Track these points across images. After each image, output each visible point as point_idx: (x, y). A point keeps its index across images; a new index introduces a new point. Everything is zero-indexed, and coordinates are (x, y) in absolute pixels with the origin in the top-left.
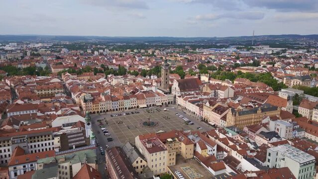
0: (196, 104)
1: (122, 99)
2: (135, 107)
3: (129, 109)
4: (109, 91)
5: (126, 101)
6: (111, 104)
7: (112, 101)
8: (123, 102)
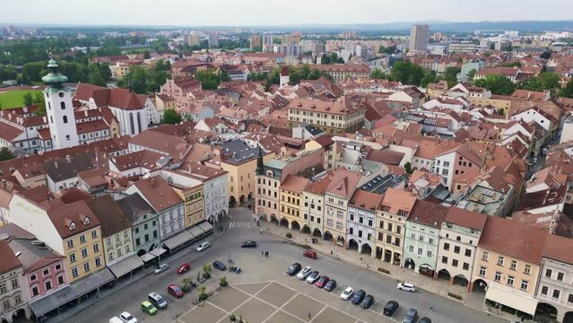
1: (400, 213)
2: (460, 280)
3: (427, 273)
4: (451, 157)
5: (412, 229)
6: (346, 216)
7: (351, 203)
8: (399, 228)
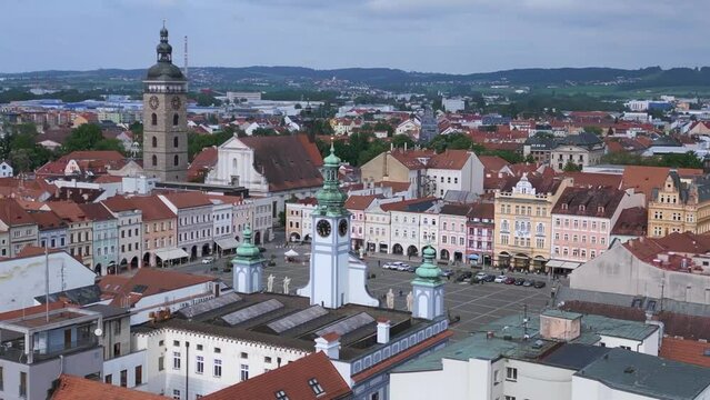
0: (436, 207)
2: (134, 264)
8: (87, 234)
